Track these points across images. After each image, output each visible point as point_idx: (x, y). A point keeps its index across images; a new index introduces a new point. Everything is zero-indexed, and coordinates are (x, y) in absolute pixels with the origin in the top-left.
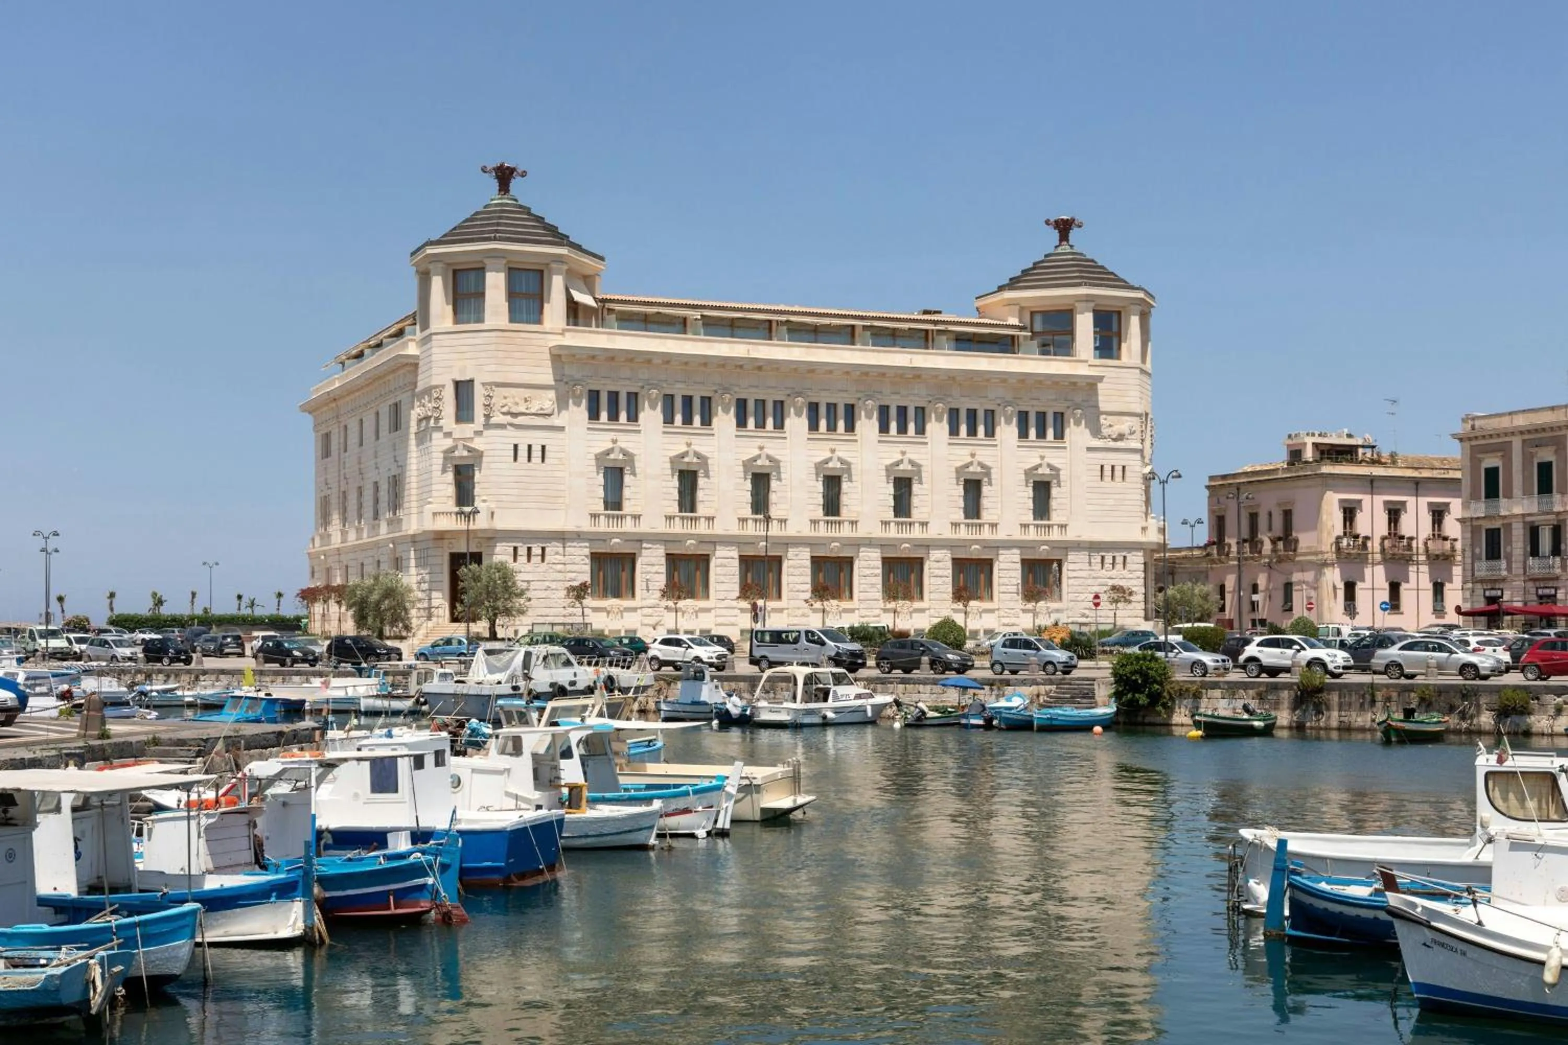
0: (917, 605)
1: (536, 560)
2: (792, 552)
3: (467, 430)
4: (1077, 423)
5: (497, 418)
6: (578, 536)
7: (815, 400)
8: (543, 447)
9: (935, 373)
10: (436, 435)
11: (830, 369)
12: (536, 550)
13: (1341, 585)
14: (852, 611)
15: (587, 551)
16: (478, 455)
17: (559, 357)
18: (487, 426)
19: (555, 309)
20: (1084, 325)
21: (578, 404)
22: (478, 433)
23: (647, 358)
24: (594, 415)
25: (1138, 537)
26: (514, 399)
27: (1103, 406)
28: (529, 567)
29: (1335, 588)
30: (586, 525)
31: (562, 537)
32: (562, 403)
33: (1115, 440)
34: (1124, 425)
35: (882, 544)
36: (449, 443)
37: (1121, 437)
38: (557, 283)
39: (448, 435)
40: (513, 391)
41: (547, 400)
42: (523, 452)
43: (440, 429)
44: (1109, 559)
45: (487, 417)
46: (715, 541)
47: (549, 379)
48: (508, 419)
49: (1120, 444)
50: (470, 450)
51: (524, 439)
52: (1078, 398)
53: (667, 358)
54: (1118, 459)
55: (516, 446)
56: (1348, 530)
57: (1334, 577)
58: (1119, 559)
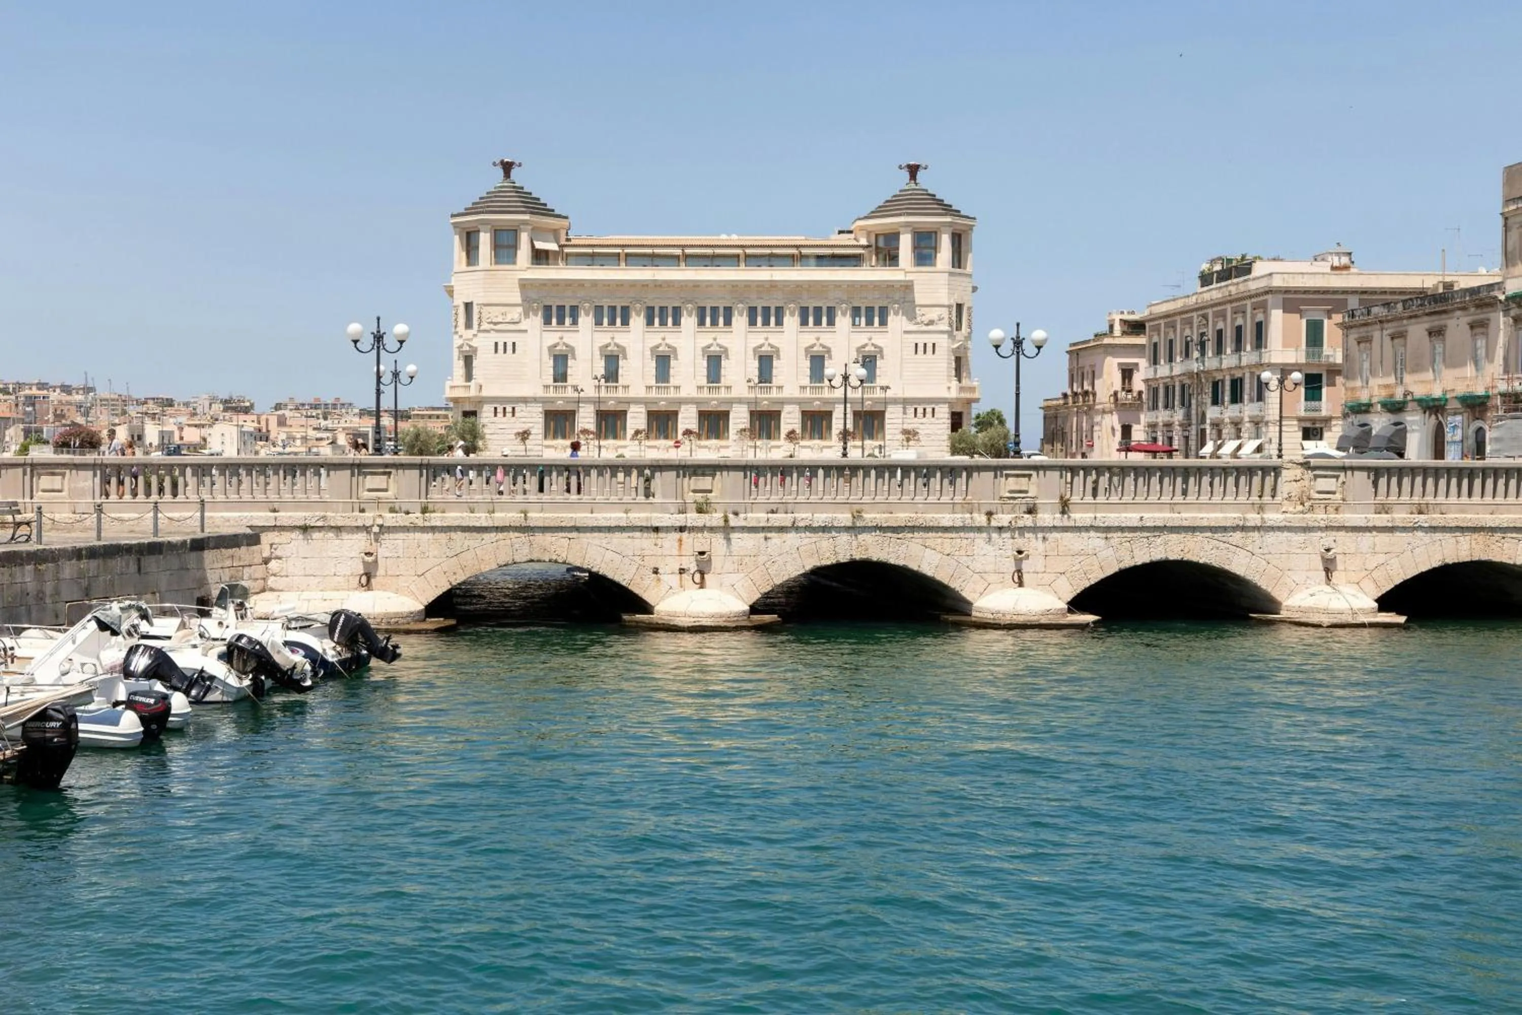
0: (773, 443)
1: (509, 415)
2: (683, 408)
3: (469, 333)
4: (896, 313)
5: (485, 326)
6: (535, 400)
7: (702, 305)
8: (514, 344)
9: (786, 283)
10: (456, 337)
11: (709, 284)
12: (509, 409)
13: (1118, 428)
14: (727, 447)
15: (540, 410)
16: (475, 350)
17: (524, 285)
18: (479, 331)
19: (524, 253)
20: (906, 243)
21: (536, 315)
22: (475, 335)
23: (581, 284)
24: (547, 321)
25: (945, 394)
26: (495, 313)
27: (918, 302)
28: (505, 419)
29: (1113, 429)
30: (540, 393)
31: (525, 400)
32: (527, 315)
33: (927, 325)
34: (933, 314)
35: (748, 402)
36: (460, 342)
37: (931, 322)
38: (524, 238)
39: (461, 336)
40: (494, 308)
41: (516, 313)
42: (501, 347)
43: (456, 333)
44: (920, 410)
45: (479, 325)
46: (629, 402)
47: (519, 300)
48: (492, 326)
49: (930, 328)
50: (470, 346)
51: (501, 339)
52: (897, 296)
53: (594, 283)
54: (929, 339)
55: (496, 344)
56: (1127, 386)
57: (1113, 421)
58: (929, 410)
